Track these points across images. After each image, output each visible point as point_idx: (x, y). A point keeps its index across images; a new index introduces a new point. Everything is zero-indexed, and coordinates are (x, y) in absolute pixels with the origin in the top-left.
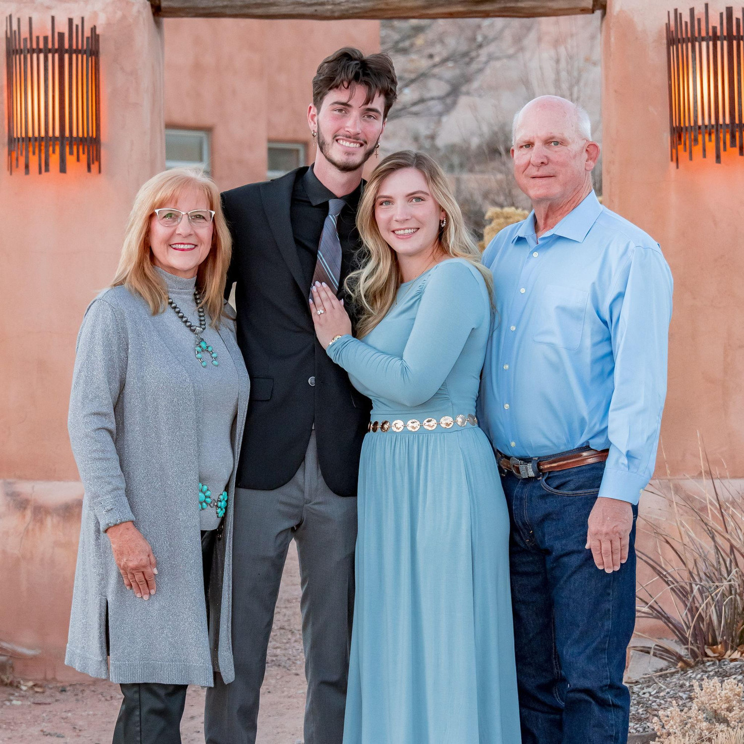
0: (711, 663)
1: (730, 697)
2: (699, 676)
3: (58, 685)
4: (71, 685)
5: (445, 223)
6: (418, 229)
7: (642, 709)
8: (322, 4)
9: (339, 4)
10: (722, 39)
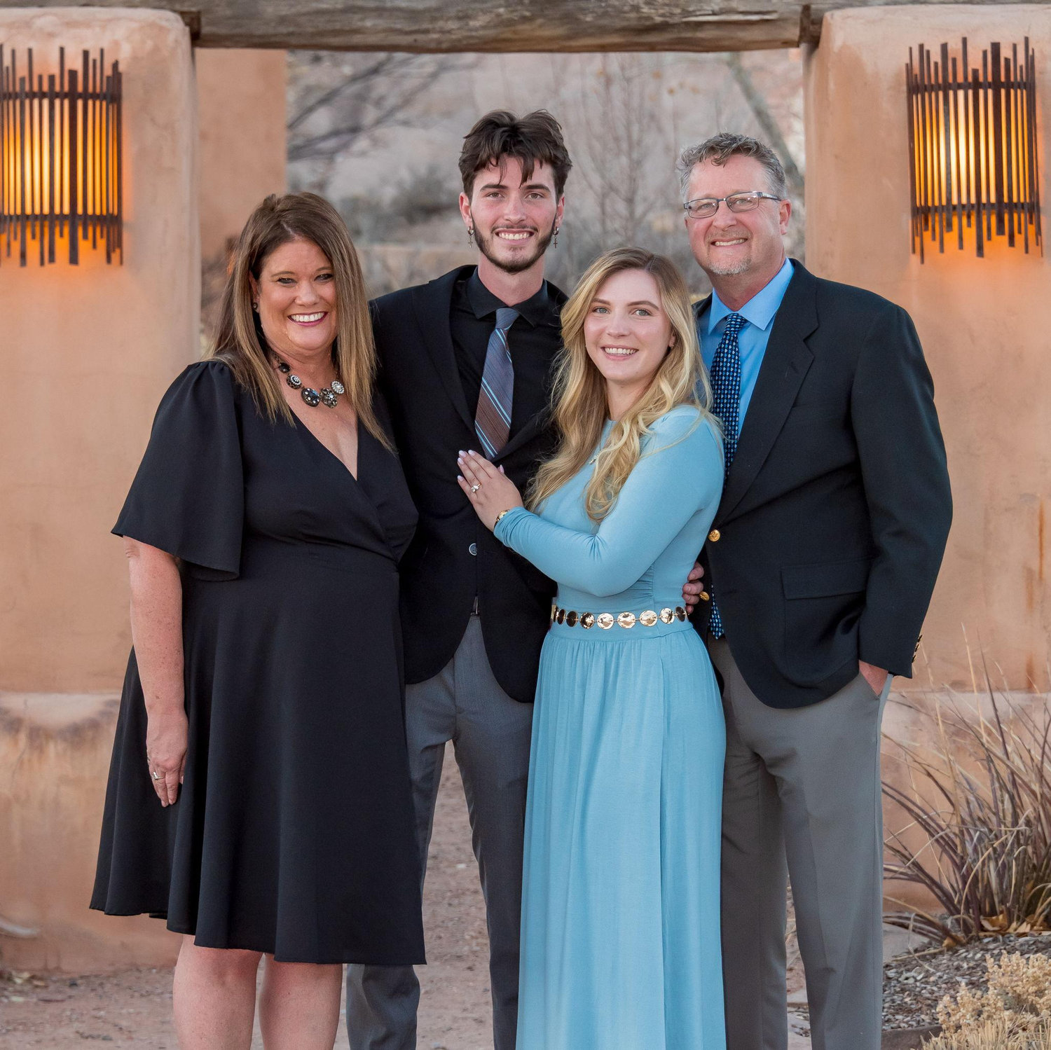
0: (991, 939)
1: (1039, 977)
2: (979, 955)
3: (64, 977)
4: (82, 977)
6: (637, 350)
7: (910, 998)
8: (426, 31)
9: (449, 32)
10: (986, 86)
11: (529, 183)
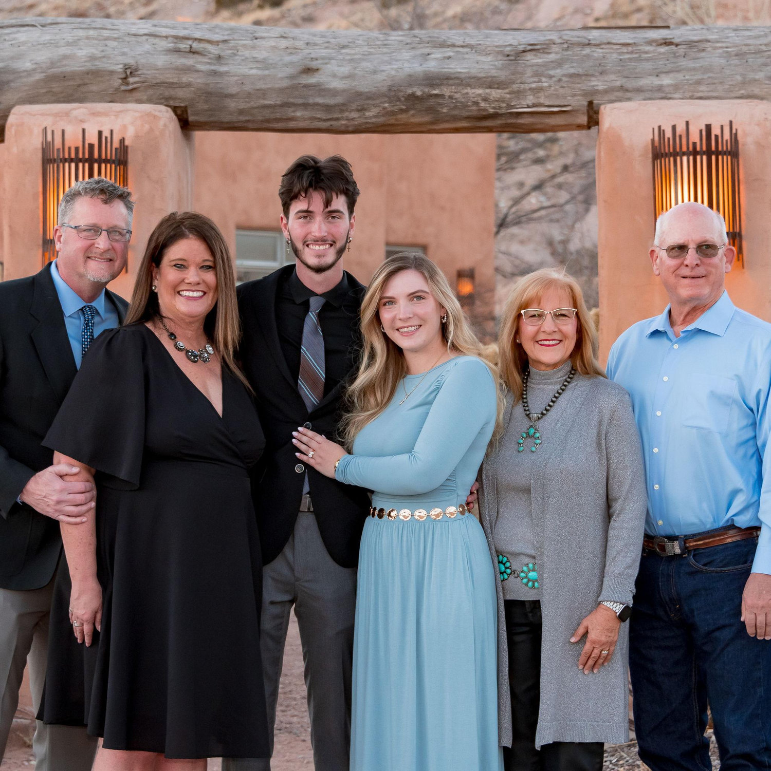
5: (446, 318)
6: (421, 326)
8: (337, 119)
9: (353, 119)
10: (702, 153)
11: (329, 209)
